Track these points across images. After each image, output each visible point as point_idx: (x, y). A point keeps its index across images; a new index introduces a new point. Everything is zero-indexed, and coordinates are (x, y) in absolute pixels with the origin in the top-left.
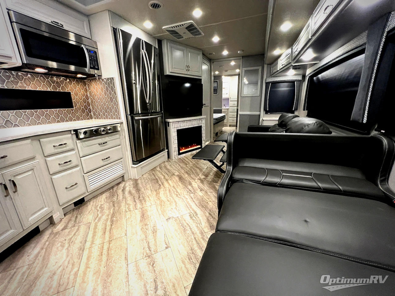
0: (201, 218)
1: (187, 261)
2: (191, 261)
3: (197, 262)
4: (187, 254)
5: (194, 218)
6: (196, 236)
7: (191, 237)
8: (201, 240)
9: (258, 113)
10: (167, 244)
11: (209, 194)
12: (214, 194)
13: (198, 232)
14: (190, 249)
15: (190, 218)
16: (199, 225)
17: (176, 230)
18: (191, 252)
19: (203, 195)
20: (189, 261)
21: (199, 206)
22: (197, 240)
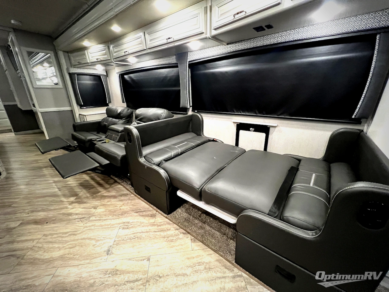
0: (135, 221)
1: (172, 244)
2: (174, 240)
3: (178, 236)
4: (166, 242)
5: (131, 226)
6: (152, 231)
7: (151, 235)
8: (159, 227)
9: (68, 108)
10: (145, 258)
11: (109, 203)
12: (113, 200)
13: (150, 228)
14: (163, 238)
15: (128, 229)
16: (142, 225)
17: (133, 246)
18: (167, 238)
19: (105, 209)
20: (174, 242)
21: (119, 217)
22: (158, 230)
